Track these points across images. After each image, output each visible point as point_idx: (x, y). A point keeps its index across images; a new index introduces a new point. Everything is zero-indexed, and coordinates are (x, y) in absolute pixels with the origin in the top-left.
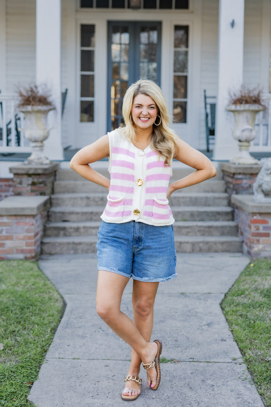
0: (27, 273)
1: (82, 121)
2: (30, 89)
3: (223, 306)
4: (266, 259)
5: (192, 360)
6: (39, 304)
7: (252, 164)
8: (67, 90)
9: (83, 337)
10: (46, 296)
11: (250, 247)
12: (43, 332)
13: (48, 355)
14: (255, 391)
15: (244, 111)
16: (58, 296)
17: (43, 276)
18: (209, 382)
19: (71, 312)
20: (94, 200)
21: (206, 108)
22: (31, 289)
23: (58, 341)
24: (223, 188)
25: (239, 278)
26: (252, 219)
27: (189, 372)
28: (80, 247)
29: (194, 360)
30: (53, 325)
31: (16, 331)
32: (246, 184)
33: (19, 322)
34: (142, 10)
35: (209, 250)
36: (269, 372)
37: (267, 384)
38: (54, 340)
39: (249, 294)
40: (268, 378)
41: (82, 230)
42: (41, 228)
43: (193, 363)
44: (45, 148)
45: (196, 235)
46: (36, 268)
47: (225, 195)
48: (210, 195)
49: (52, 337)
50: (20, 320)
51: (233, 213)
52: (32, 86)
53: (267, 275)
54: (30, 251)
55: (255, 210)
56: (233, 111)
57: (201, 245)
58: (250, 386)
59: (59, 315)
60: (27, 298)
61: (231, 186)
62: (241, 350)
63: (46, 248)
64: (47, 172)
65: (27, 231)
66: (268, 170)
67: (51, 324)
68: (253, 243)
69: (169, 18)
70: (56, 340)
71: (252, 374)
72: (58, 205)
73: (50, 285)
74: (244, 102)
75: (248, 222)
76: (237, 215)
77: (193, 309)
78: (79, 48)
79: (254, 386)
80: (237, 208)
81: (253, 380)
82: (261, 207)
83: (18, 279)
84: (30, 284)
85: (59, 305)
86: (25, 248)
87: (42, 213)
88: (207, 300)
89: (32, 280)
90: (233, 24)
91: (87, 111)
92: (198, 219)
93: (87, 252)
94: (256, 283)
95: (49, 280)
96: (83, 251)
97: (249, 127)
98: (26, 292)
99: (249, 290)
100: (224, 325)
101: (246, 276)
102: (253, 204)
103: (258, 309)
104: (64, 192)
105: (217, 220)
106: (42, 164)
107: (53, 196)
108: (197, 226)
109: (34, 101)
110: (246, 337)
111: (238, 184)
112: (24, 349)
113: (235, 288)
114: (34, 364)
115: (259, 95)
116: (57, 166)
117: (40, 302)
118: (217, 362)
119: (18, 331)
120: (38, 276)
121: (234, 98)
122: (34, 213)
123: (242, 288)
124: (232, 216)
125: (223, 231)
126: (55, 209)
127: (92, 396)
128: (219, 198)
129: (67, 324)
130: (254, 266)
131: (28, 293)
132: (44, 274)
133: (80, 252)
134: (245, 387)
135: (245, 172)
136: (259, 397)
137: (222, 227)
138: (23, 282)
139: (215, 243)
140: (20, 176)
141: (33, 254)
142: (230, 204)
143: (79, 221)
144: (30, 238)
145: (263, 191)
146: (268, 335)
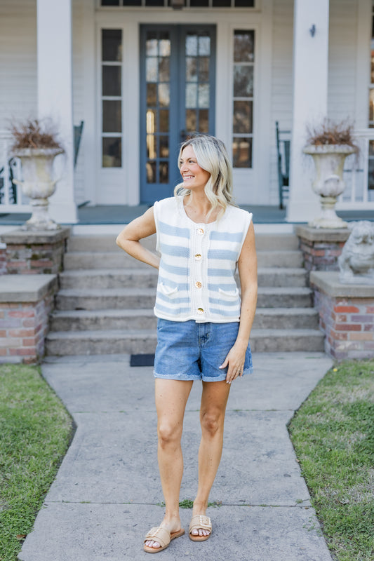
0: (25, 384)
1: (104, 165)
2: (29, 125)
3: (291, 428)
4: (355, 362)
5: (242, 503)
6: (39, 427)
7: (339, 228)
8: (82, 123)
9: (97, 472)
10: (49, 416)
11: (334, 345)
12: (43, 465)
13: (48, 498)
14: (324, 544)
15: (328, 154)
16: (66, 416)
17: (47, 387)
18: (263, 533)
19: (83, 437)
20: (119, 280)
21: (278, 147)
22: (29, 406)
23: (62, 478)
24: (300, 261)
25: (316, 388)
26: (336, 306)
27: (238, 519)
28: (99, 346)
29: (246, 503)
30: (56, 456)
31: (6, 465)
32: (330, 256)
33: (11, 453)
34: (188, 9)
35: (278, 349)
36: (344, 519)
37: (341, 535)
38: (57, 477)
39: (328, 411)
40: (342, 527)
41: (102, 322)
42: (45, 318)
43: (243, 507)
44: (50, 207)
45: (261, 328)
46: (37, 376)
47: (303, 271)
48: (280, 271)
49: (55, 473)
50: (11, 450)
51: (312, 296)
52: (32, 120)
53: (354, 384)
54: (29, 352)
55: (340, 294)
56: (313, 154)
57: (267, 341)
58: (317, 538)
59: (65, 442)
60: (22, 419)
61: (310, 259)
62: (310, 489)
63: (51, 347)
64: (54, 241)
65: (25, 324)
66: (358, 238)
67: (55, 454)
68: (338, 338)
69: (227, 20)
70: (60, 476)
71: (321, 521)
72: (69, 286)
73: (56, 400)
74: (327, 142)
75: (332, 310)
76: (318, 300)
77: (249, 433)
78: (100, 63)
79: (322, 538)
80: (318, 290)
81: (322, 529)
82: (349, 289)
83: (11, 391)
84: (27, 399)
85: (67, 428)
86: (22, 347)
87: (47, 299)
88: (269, 420)
89: (31, 393)
90: (313, 31)
91: (112, 151)
92: (263, 306)
93: (108, 352)
94: (339, 396)
95: (55, 393)
96: (103, 351)
97: (335, 176)
98: (22, 410)
99: (328, 406)
100: (291, 454)
101: (326, 386)
102: (338, 285)
103: (338, 432)
104: (78, 269)
105: (289, 307)
106: (46, 229)
107: (62, 275)
108: (262, 315)
109: (34, 142)
110: (318, 470)
111: (319, 257)
112: (16, 490)
113: (309, 403)
114: (29, 510)
115: (348, 132)
116: (68, 231)
117: (40, 424)
118: (277, 506)
119: (8, 465)
120: (39, 387)
121: (313, 135)
122: (35, 299)
123: (319, 402)
124: (311, 300)
125: (298, 322)
126: (64, 293)
127: (105, 554)
128: (294, 275)
129: (76, 455)
130: (339, 371)
131: (24, 412)
132: (49, 385)
133: (99, 352)
134: (311, 539)
135: (329, 239)
136: (327, 552)
137: (297, 316)
138: (18, 396)
139: (286, 339)
140: (16, 247)
141: (34, 357)
142: (308, 284)
143: (98, 309)
144: (29, 334)
145: (351, 267)
146: (348, 468)
